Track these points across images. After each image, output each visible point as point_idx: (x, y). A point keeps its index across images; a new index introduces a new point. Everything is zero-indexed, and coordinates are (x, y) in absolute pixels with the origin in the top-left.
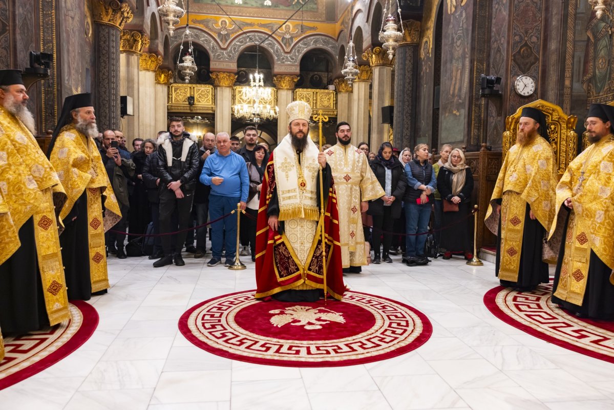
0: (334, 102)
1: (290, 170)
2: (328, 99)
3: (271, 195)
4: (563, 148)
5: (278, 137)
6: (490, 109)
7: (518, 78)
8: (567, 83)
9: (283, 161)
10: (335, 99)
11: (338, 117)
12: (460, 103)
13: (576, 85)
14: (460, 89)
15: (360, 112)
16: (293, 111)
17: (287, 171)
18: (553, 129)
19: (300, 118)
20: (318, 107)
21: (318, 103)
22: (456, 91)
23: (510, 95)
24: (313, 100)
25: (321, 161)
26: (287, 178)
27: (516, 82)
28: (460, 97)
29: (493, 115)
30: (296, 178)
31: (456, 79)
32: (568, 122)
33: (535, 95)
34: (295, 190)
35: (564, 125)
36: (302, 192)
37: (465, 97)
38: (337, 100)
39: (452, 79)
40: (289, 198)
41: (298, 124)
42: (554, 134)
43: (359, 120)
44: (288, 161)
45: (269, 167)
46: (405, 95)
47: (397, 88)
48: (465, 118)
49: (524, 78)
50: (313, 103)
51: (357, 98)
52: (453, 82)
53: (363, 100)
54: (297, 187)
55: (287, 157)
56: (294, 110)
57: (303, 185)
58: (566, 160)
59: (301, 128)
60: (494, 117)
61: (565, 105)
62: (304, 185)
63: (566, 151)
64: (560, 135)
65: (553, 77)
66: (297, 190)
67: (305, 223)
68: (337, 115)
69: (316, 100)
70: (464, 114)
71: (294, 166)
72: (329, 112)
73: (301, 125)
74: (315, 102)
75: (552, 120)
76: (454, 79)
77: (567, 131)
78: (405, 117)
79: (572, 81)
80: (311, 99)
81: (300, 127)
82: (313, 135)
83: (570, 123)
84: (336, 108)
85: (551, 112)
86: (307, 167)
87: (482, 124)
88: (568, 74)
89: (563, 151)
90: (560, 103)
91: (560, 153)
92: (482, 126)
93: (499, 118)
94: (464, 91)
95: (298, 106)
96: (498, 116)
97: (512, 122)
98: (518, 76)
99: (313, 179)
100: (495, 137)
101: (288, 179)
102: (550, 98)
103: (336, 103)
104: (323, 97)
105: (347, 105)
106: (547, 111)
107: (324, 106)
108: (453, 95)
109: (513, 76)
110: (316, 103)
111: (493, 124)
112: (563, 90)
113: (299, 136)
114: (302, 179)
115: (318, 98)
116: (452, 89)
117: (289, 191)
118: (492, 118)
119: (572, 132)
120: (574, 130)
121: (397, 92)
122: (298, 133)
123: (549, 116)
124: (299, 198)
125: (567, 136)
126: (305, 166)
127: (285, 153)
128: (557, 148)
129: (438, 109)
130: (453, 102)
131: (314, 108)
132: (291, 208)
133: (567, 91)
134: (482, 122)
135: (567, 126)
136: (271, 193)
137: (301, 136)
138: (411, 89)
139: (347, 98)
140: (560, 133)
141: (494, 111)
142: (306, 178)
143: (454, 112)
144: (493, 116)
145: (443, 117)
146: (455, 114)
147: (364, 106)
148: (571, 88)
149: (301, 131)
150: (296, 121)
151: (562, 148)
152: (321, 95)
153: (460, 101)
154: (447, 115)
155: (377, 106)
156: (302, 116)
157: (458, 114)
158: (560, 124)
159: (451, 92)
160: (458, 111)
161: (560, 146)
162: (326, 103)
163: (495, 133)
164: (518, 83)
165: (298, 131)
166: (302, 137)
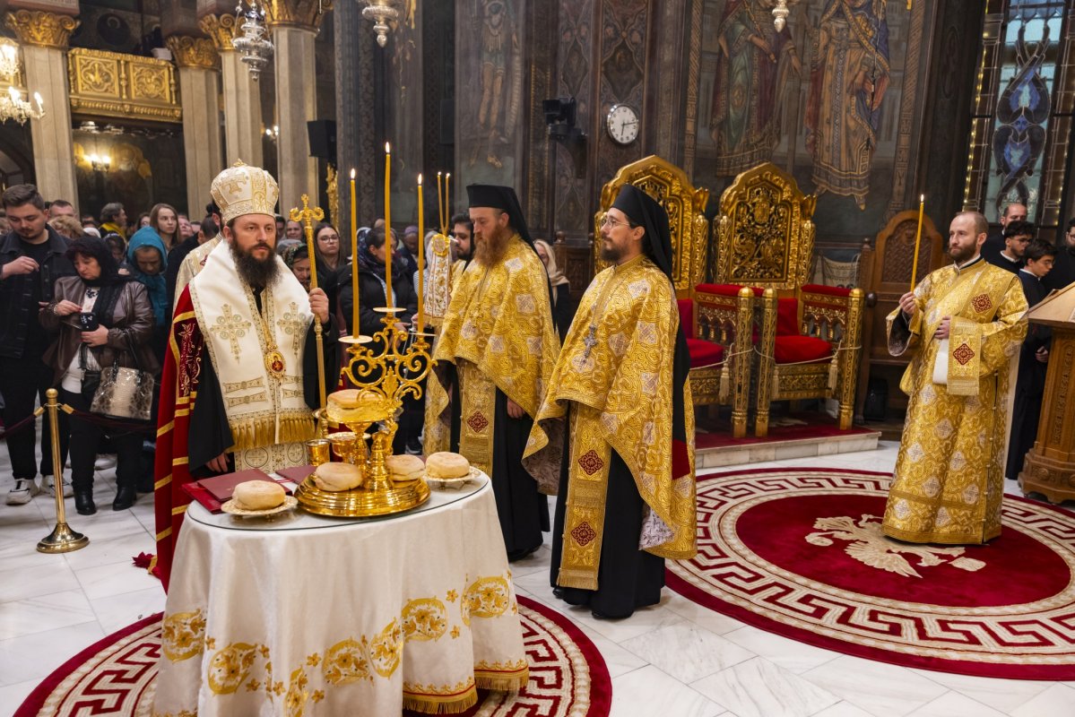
0: (173, 89)
1: (242, 334)
2: (156, 79)
3: (194, 394)
4: (687, 243)
5: (36, 161)
6: (561, 161)
7: (612, 110)
8: (690, 126)
9: (222, 314)
10: (172, 81)
11: (185, 122)
12: (503, 145)
13: (702, 133)
14: (502, 115)
15: (242, 120)
16: (237, 193)
17: (233, 336)
18: (671, 210)
19: (259, 211)
20: (133, 97)
21: (133, 88)
22: (494, 118)
23: (599, 140)
24: (120, 79)
25: (319, 310)
26: (237, 353)
27: (609, 116)
28: (502, 130)
29: (567, 173)
30: (260, 354)
31: (492, 93)
32: (695, 200)
33: (638, 143)
34: (258, 382)
35: (688, 204)
36: (276, 383)
37: (514, 135)
38: (178, 84)
39: (483, 91)
40: (247, 400)
41: (255, 226)
42: (672, 218)
43: (243, 138)
44: (234, 312)
45: (179, 327)
46: (361, 103)
47: (343, 84)
48: (515, 175)
49: (622, 109)
50: (120, 86)
51: (233, 87)
52: (486, 99)
53: (248, 93)
54: (264, 373)
55: (229, 304)
56: (240, 190)
57: (278, 366)
58: (691, 265)
59: (265, 237)
60: (567, 179)
61: (686, 167)
62: (281, 368)
63: (691, 249)
64: (683, 221)
65: (667, 115)
66: (265, 381)
67: (285, 452)
68: (181, 119)
69: (127, 79)
70: (512, 167)
71: (249, 324)
72: (161, 109)
73: (262, 229)
74: (123, 83)
75: (670, 195)
76: (487, 92)
77: (692, 216)
78: (362, 147)
79: (696, 124)
80: (114, 76)
81: (260, 234)
82: (117, 156)
83: (698, 201)
84: (179, 103)
85: (669, 179)
86: (281, 323)
87: (546, 187)
88: (690, 112)
89: (686, 250)
90: (680, 163)
91: (681, 252)
92: (546, 192)
93: (580, 182)
94: (513, 120)
95: (248, 181)
96: (578, 177)
97: (611, 196)
98: (612, 104)
99: (296, 349)
100: (571, 215)
101: (240, 355)
102: (661, 150)
103: (178, 92)
104: (144, 74)
105: (204, 98)
106: (664, 176)
107: (147, 96)
108: (487, 125)
109: (604, 104)
110: (128, 86)
111: (567, 191)
112: (683, 139)
113: (259, 255)
114: (273, 355)
115: (133, 75)
116: (483, 112)
117: (244, 385)
118: (564, 179)
119: (700, 217)
120: (703, 214)
121: (343, 93)
122: (256, 247)
123: (666, 187)
124: (270, 400)
125: (693, 224)
126: (277, 320)
127: (221, 292)
128: (677, 242)
129: (452, 146)
130: (487, 138)
131: (124, 97)
132: (251, 423)
133: (689, 141)
134: (546, 184)
135: (693, 205)
136: (192, 387)
137: (262, 254)
138: (371, 89)
139: (203, 83)
140: (683, 217)
141: (568, 166)
142: (281, 350)
143: (491, 160)
144: (566, 176)
145: (464, 165)
146: (493, 165)
147: (251, 108)
148: (695, 137)
149: (262, 244)
150: (249, 219)
151: (684, 245)
152: (138, 70)
153: (503, 139)
154: (473, 162)
155: (288, 113)
156: (261, 205)
157: (499, 164)
158: (682, 202)
159: (482, 119)
160: (499, 158)
161: (682, 241)
162: (152, 89)
163: (571, 209)
164: (613, 119)
165: (256, 243)
166: (265, 256)
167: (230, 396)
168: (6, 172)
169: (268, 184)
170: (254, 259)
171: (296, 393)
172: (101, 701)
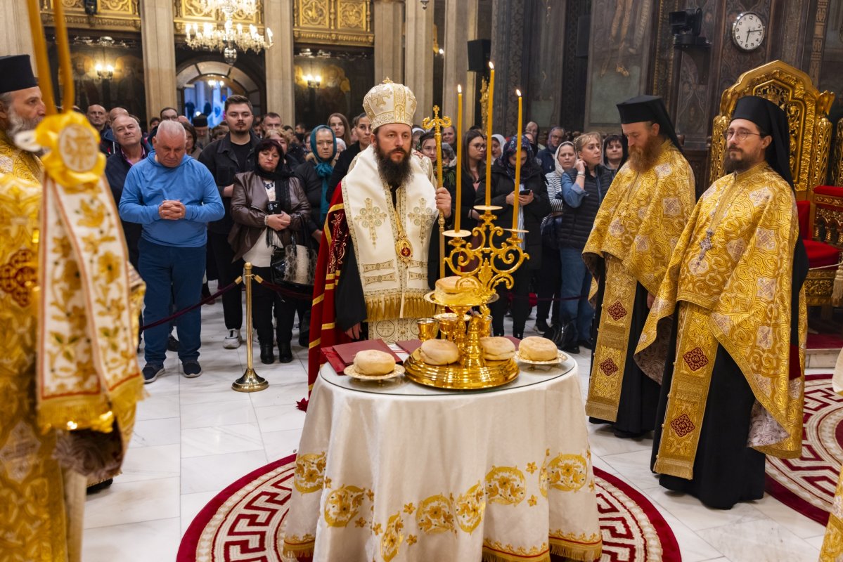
0: (368, 19)
1: (379, 224)
2: (357, 12)
3: (338, 273)
4: (807, 146)
5: (268, 82)
6: (685, 69)
7: (738, 18)
8: (818, 30)
9: (364, 206)
10: (368, 13)
11: (376, 46)
12: (631, 55)
13: (832, 36)
14: (632, 29)
15: (419, 42)
16: (382, 106)
17: (372, 225)
18: (793, 113)
19: (398, 121)
20: (339, 27)
21: (339, 20)
22: (624, 31)
23: (723, 48)
24: (330, 13)
25: (443, 206)
26: (374, 239)
27: (735, 24)
28: (630, 42)
29: (690, 80)
30: (392, 241)
31: (624, 8)
32: (818, 103)
33: (763, 49)
34: (389, 264)
35: (811, 107)
36: (404, 267)
37: (642, 46)
38: (372, 15)
39: (616, 7)
40: (379, 279)
41: (394, 134)
42: (793, 121)
43: (418, 57)
44: (374, 205)
45: (332, 217)
46: (513, 23)
47: (498, 8)
48: (640, 82)
49: (748, 17)
50: (330, 19)
51: (413, 15)
52: (618, 14)
53: (424, 19)
54: (394, 257)
55: (371, 198)
56: (384, 103)
57: (406, 252)
58: (810, 167)
59: (401, 143)
60: (690, 85)
61: (811, 70)
62: (409, 254)
63: (812, 151)
64: (804, 124)
65: (795, 20)
66: (395, 264)
67: (408, 326)
68: (373, 43)
69: (335, 13)
70: (638, 75)
71: (385, 215)
72: (358, 36)
73: (400, 136)
74: (332, 17)
75: (793, 98)
76: (620, 8)
77: (815, 119)
78: (511, 62)
79: (826, 27)
80: (326, 12)
81: (398, 141)
82: (326, 75)
83: (822, 104)
84: (372, 30)
85: (793, 83)
86: (411, 216)
87: (669, 94)
88: (820, 15)
89: (807, 152)
90: (805, 68)
91: (801, 155)
92: (669, 98)
93: (702, 88)
94: (641, 32)
95: (392, 96)
96: (700, 83)
97: (731, 100)
98: (739, 13)
99: (422, 238)
100: (691, 119)
101: (376, 241)
102: (787, 55)
103: (372, 21)
104: (348, 8)
105: (391, 25)
106: (786, 81)
107: (349, 26)
108: (617, 38)
109: (730, 13)
110: (335, 19)
111: (689, 97)
112: (811, 42)
113: (396, 158)
114: (403, 242)
115: (339, 9)
116: (615, 26)
117: (378, 266)
118: (686, 85)
119: (824, 119)
120: (826, 116)
121: (498, 16)
122: (394, 151)
123: (788, 91)
124: (398, 280)
125: (815, 127)
126: (408, 213)
127: (365, 188)
128: (797, 145)
129: (586, 58)
130: (617, 50)
131: (332, 28)
132: (382, 299)
133: (817, 45)
134: (669, 91)
135: (816, 108)
136: (338, 267)
137: (399, 157)
138: (522, 11)
139: (391, 13)
140: (805, 120)
141: (691, 74)
142: (409, 238)
143: (619, 70)
144: (688, 82)
145: (595, 75)
146: (621, 74)
147: (426, 32)
148: (824, 41)
149: (399, 149)
150: (390, 128)
151: (805, 147)
152: (344, 5)
153: (631, 50)
154: (603, 72)
155: (454, 35)
156: (400, 116)
157: (626, 73)
158: (805, 105)
159: (614, 32)
160: (626, 68)
161: (802, 143)
162: (353, 20)
163: (692, 113)
164: (739, 27)
165: (394, 148)
166: (401, 159)
167: (367, 275)
168: (248, 90)
169: (407, 98)
170: (392, 161)
171: (420, 276)
172: (257, 516)
